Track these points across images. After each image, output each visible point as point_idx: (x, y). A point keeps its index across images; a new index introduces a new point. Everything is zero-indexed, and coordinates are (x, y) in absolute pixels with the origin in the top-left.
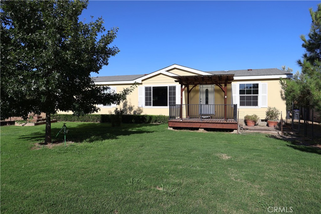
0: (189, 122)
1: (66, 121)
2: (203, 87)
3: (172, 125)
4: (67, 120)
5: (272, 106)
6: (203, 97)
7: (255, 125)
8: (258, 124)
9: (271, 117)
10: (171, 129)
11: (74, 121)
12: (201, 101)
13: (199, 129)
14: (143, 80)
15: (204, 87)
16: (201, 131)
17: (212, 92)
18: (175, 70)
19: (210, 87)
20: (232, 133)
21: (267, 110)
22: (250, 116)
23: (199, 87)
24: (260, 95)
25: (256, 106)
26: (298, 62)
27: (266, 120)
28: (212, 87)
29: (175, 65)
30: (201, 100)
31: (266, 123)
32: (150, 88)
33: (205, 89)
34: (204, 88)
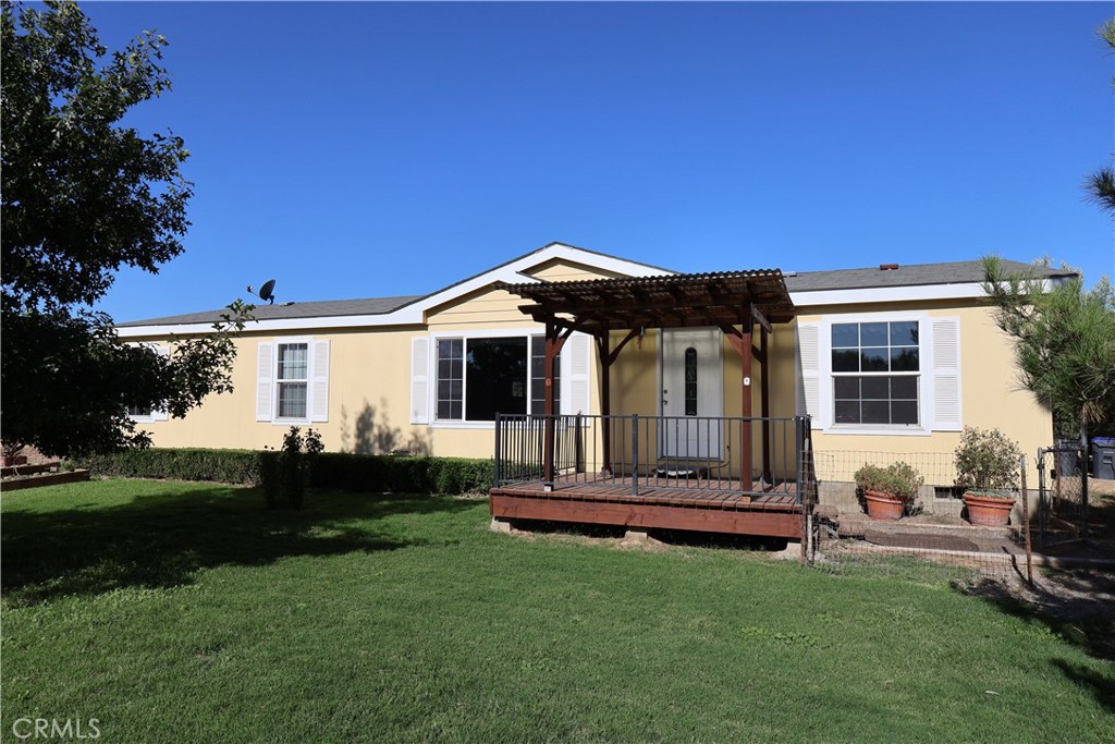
0: (580, 499)
1: (132, 476)
2: (673, 340)
3: (506, 509)
4: (136, 471)
5: (984, 426)
6: (675, 382)
7: (906, 513)
8: (919, 509)
9: (982, 476)
10: (505, 527)
11: (161, 478)
12: (663, 402)
13: (628, 533)
14: (429, 313)
15: (680, 340)
16: (637, 542)
17: (711, 362)
18: (559, 266)
19: (705, 340)
20: (779, 555)
21: (957, 444)
22: (880, 470)
23: (654, 339)
24: (928, 376)
25: (911, 426)
26: (1099, 186)
27: (957, 491)
28: (712, 339)
29: (557, 246)
30: (666, 397)
31: (956, 505)
32: (458, 343)
33: (681, 350)
34: (677, 345)
